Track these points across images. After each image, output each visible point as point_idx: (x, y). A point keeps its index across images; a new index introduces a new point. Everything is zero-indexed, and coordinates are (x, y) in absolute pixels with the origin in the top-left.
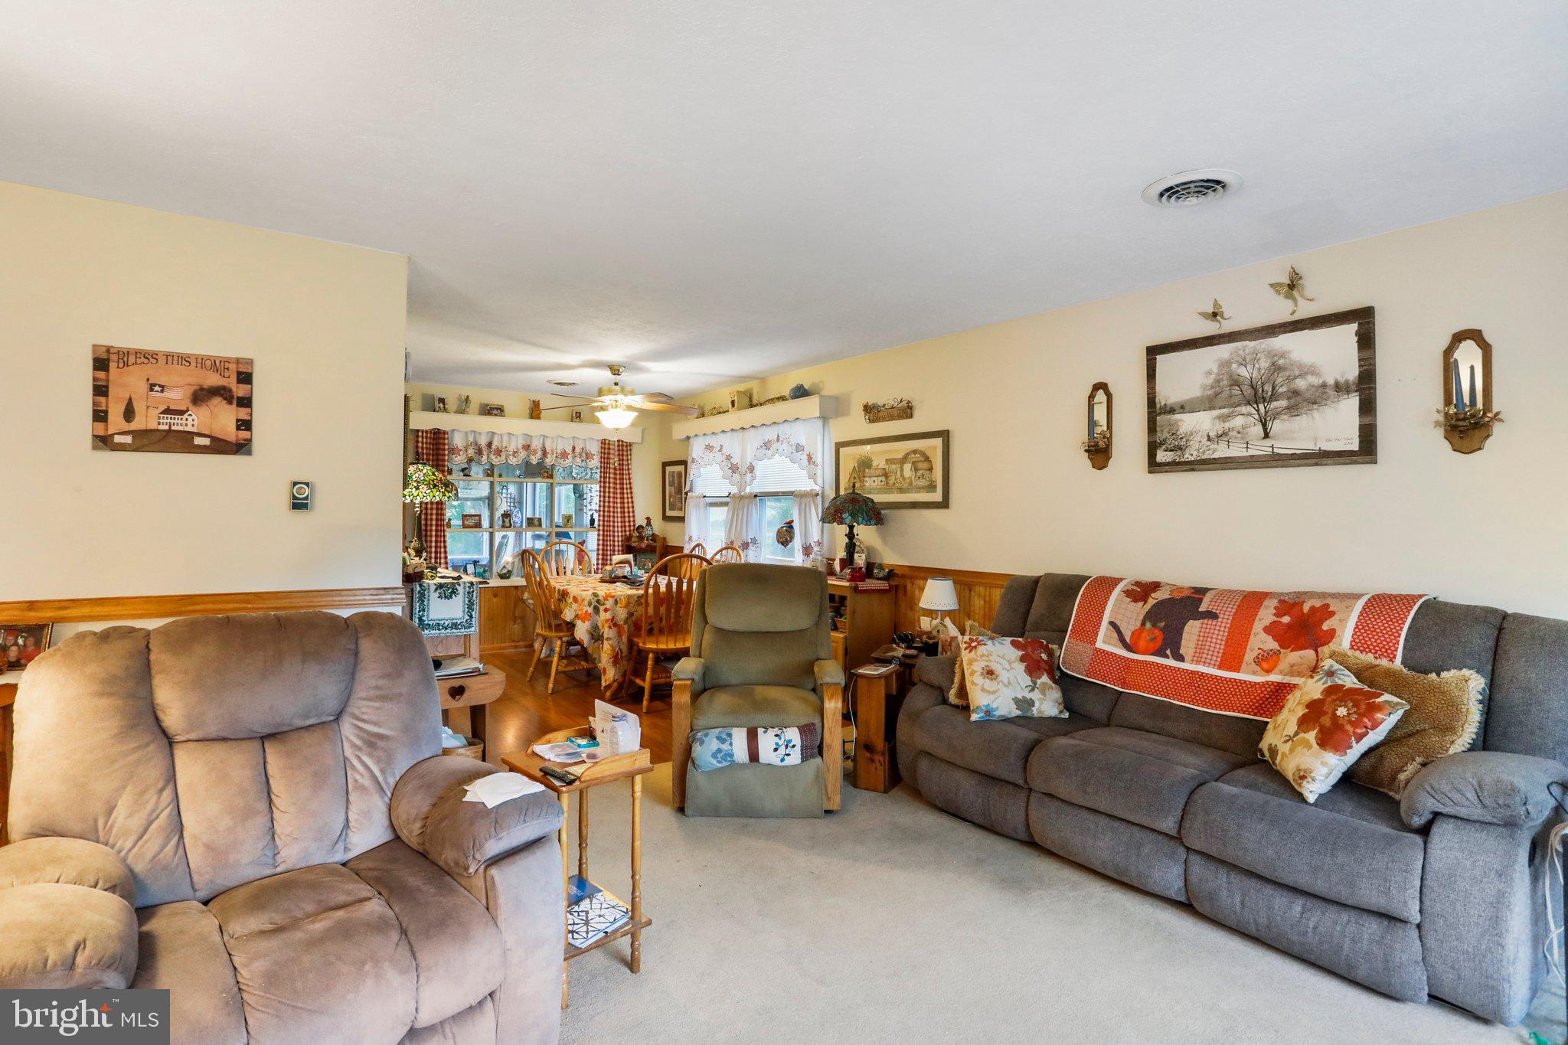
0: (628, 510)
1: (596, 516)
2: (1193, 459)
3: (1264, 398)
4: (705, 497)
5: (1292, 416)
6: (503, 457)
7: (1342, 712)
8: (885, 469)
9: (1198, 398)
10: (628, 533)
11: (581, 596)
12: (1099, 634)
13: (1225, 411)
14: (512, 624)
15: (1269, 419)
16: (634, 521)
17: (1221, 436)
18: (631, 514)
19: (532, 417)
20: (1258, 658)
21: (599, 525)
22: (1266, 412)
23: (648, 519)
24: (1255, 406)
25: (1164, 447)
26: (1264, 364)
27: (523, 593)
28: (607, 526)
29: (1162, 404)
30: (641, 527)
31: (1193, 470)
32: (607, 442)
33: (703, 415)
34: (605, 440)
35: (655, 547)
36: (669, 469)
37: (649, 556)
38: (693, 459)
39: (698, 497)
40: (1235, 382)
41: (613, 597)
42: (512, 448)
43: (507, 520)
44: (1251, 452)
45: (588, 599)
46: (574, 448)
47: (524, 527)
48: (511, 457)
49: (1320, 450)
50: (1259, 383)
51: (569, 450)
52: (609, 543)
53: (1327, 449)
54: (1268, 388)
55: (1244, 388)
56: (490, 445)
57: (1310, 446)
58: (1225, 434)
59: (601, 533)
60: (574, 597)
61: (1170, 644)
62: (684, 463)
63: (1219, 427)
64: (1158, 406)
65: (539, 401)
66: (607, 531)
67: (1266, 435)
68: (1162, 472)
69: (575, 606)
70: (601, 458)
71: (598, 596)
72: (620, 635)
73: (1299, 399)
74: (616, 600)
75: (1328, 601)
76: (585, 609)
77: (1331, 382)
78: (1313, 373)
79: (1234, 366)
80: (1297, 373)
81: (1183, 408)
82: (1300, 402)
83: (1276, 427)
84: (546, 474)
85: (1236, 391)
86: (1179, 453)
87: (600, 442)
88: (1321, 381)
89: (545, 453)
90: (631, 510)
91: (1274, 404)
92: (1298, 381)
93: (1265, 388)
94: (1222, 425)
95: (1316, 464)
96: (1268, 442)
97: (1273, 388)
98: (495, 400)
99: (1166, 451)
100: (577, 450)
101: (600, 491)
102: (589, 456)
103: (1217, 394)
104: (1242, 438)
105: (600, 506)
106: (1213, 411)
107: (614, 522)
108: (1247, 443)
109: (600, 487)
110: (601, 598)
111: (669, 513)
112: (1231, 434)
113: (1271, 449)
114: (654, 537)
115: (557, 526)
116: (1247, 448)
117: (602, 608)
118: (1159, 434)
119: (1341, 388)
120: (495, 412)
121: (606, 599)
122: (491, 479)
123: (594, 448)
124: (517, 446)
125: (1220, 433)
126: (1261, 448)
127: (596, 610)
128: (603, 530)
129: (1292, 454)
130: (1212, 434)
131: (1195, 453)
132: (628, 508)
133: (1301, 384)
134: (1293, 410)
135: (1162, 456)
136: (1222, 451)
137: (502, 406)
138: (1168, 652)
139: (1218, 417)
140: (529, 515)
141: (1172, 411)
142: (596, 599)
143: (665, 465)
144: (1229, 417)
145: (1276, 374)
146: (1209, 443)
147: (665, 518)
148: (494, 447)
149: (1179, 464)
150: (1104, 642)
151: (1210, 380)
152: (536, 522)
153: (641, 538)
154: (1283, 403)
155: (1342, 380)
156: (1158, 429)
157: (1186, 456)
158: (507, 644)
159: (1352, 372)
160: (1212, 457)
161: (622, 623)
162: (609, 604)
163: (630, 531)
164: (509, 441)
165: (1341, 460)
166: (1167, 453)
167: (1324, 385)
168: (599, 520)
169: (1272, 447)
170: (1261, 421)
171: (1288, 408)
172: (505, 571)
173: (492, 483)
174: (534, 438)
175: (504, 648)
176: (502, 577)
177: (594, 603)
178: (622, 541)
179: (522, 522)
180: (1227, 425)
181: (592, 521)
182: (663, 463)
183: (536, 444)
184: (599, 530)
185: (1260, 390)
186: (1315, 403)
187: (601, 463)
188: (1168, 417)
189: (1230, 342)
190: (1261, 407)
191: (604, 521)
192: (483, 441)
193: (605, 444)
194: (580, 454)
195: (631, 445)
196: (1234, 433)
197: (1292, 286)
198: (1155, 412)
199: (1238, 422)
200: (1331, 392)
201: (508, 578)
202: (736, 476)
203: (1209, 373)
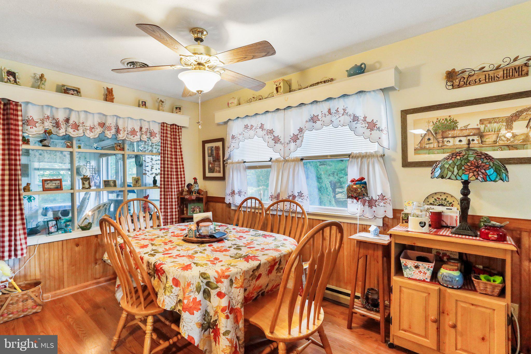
0: (180, 173)
1: (158, 178)
4: (244, 162)
6: (81, 131)
8: (479, 129)
10: (180, 189)
11: (184, 278)
14: (93, 265)
16: (185, 181)
18: (183, 176)
19: (106, 100)
21: (161, 184)
23: (195, 179)
27: (102, 240)
28: (167, 185)
30: (189, 185)
32: (165, 125)
33: (240, 104)
34: (164, 123)
35: (202, 198)
36: (207, 145)
37: (197, 205)
38: (233, 137)
39: (238, 163)
41: (227, 277)
42: (89, 124)
43: (86, 183)
45: (195, 284)
46: (141, 128)
47: (102, 187)
48: (88, 131)
51: (137, 129)
52: (168, 197)
56: (67, 120)
59: (163, 190)
60: (174, 279)
62: (222, 140)
65: (112, 89)
66: (167, 188)
69: (176, 290)
70: (161, 136)
71: (209, 278)
72: (236, 321)
74: (231, 281)
76: (193, 295)
84: (119, 148)
87: (160, 125)
89: (118, 130)
90: (182, 173)
98: (71, 82)
100: (144, 130)
101: (161, 160)
102: (152, 134)
105: (161, 171)
107: (171, 182)
109: (161, 157)
110: (212, 280)
111: (208, 175)
114: (199, 192)
115: (129, 186)
117: (213, 293)
120: (71, 92)
121: (218, 281)
122: (71, 150)
123: (157, 129)
124: (94, 123)
127: (207, 294)
128: (164, 188)
132: (181, 171)
137: (79, 89)
140: (105, 179)
142: (205, 281)
143: (204, 142)
147: (205, 178)
148: (71, 122)
152: (112, 184)
153: (190, 192)
158: (89, 283)
161: (239, 306)
162: (224, 287)
163: (182, 187)
164: (86, 118)
168: (161, 181)
172: (86, 223)
173: (71, 153)
174: (108, 117)
175: (87, 286)
176: (84, 228)
177: (204, 287)
178: (177, 195)
179: (100, 183)
181: (155, 182)
182: (203, 141)
183: (110, 122)
184: (161, 188)
187: (161, 139)
191: (164, 181)
192: (61, 116)
193: (164, 126)
194: (146, 132)
195: (182, 127)
201: (89, 229)
202: (279, 146)
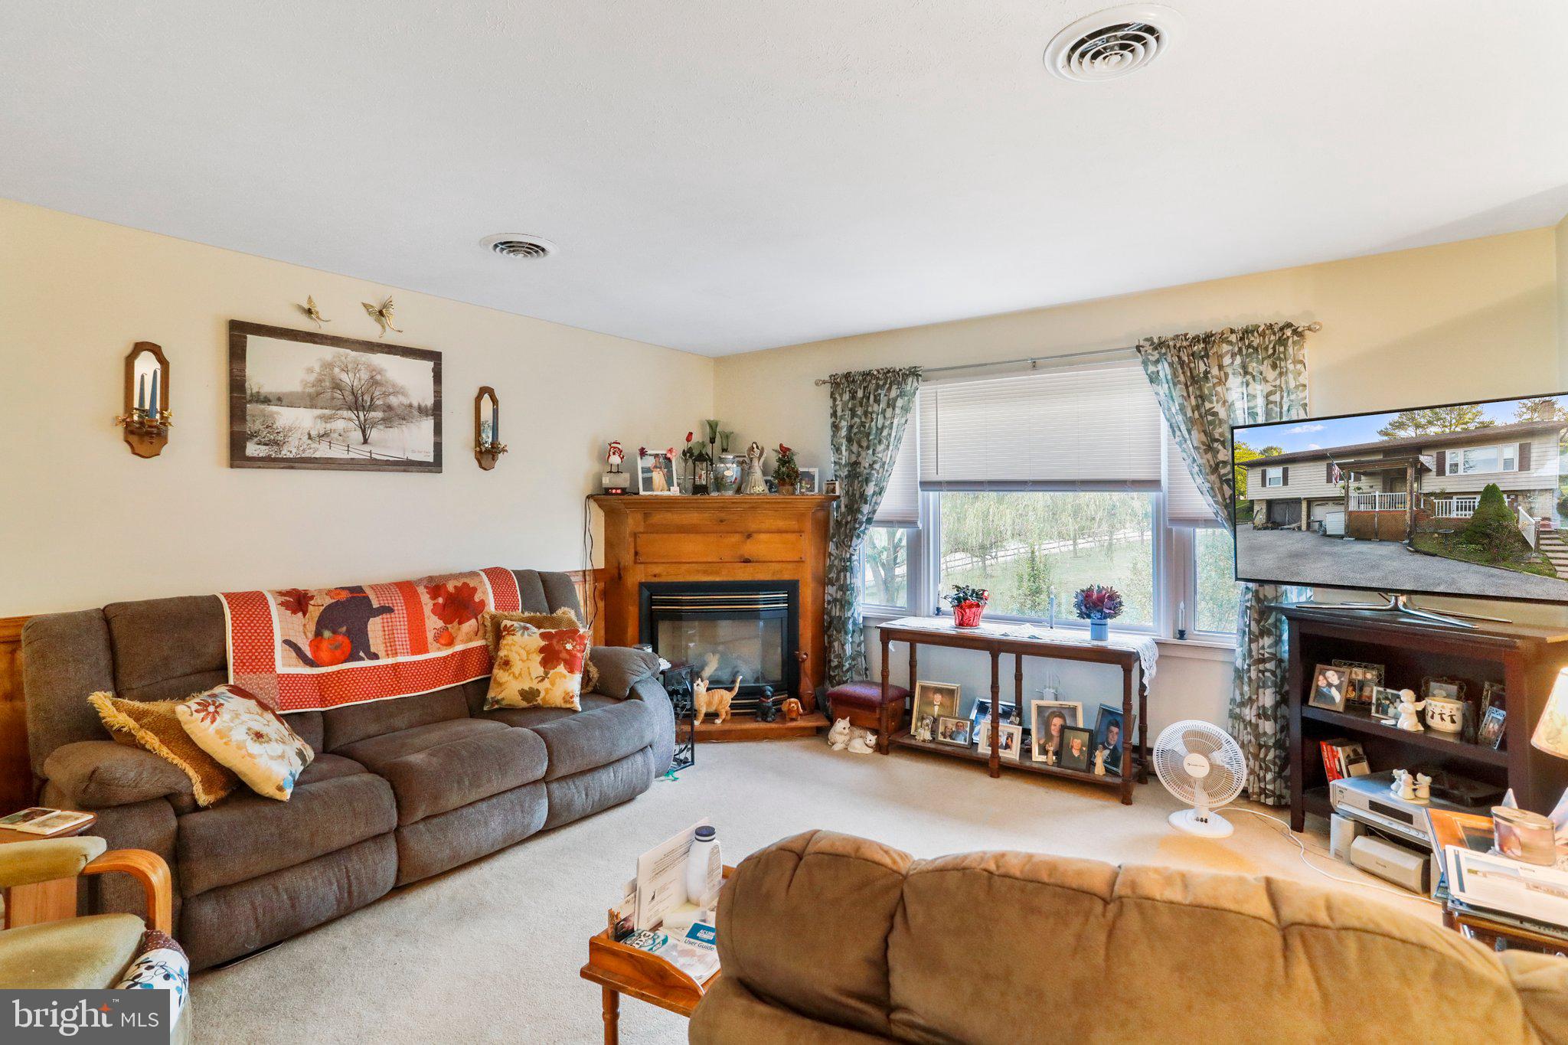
2: (292, 457)
3: (363, 406)
5: (387, 427)
7: (569, 646)
9: (298, 393)
12: (276, 656)
13: (327, 412)
15: (367, 426)
17: (323, 436)
20: (435, 637)
22: (365, 420)
24: (356, 412)
25: (256, 440)
26: (364, 375)
29: (254, 391)
31: (292, 468)
40: (337, 386)
44: (352, 455)
49: (407, 459)
50: (360, 392)
53: (413, 459)
54: (367, 398)
55: (346, 393)
57: (399, 455)
58: (326, 435)
61: (358, 646)
63: (320, 427)
64: (248, 392)
67: (365, 441)
68: (253, 468)
73: (392, 414)
75: (467, 580)
77: (415, 404)
78: (403, 394)
79: (337, 370)
80: (391, 390)
81: (280, 400)
82: (394, 416)
83: (374, 434)
85: (338, 395)
86: (275, 448)
88: (408, 402)
91: (373, 414)
92: (391, 397)
93: (365, 398)
94: (324, 425)
95: (405, 471)
96: (367, 448)
97: (372, 399)
99: (259, 444)
103: (318, 394)
104: (344, 441)
106: (314, 410)
108: (348, 447)
112: (332, 435)
113: (369, 454)
116: (348, 450)
118: (249, 424)
119: (422, 411)
125: (322, 432)
126: (360, 453)
129: (387, 460)
130: (314, 433)
131: (294, 451)
133: (394, 401)
134: (387, 422)
135: (252, 449)
136: (322, 451)
138: (362, 654)
139: (321, 417)
141: (267, 401)
144: (331, 418)
145: (374, 387)
146: (310, 442)
149: (275, 460)
150: (284, 665)
151: (312, 378)
154: (379, 415)
155: (423, 405)
156: (248, 418)
157: (283, 452)
159: (429, 401)
160: (313, 456)
165: (421, 468)
166: (259, 446)
167: (411, 406)
169: (370, 452)
170: (361, 428)
171: (383, 419)
180: (329, 426)
185: (360, 399)
186: (404, 419)
188: (263, 407)
189: (332, 345)
190: (361, 414)
196: (336, 435)
197: (381, 313)
198: (245, 398)
199: (339, 425)
200: (416, 413)
203: (310, 370)
